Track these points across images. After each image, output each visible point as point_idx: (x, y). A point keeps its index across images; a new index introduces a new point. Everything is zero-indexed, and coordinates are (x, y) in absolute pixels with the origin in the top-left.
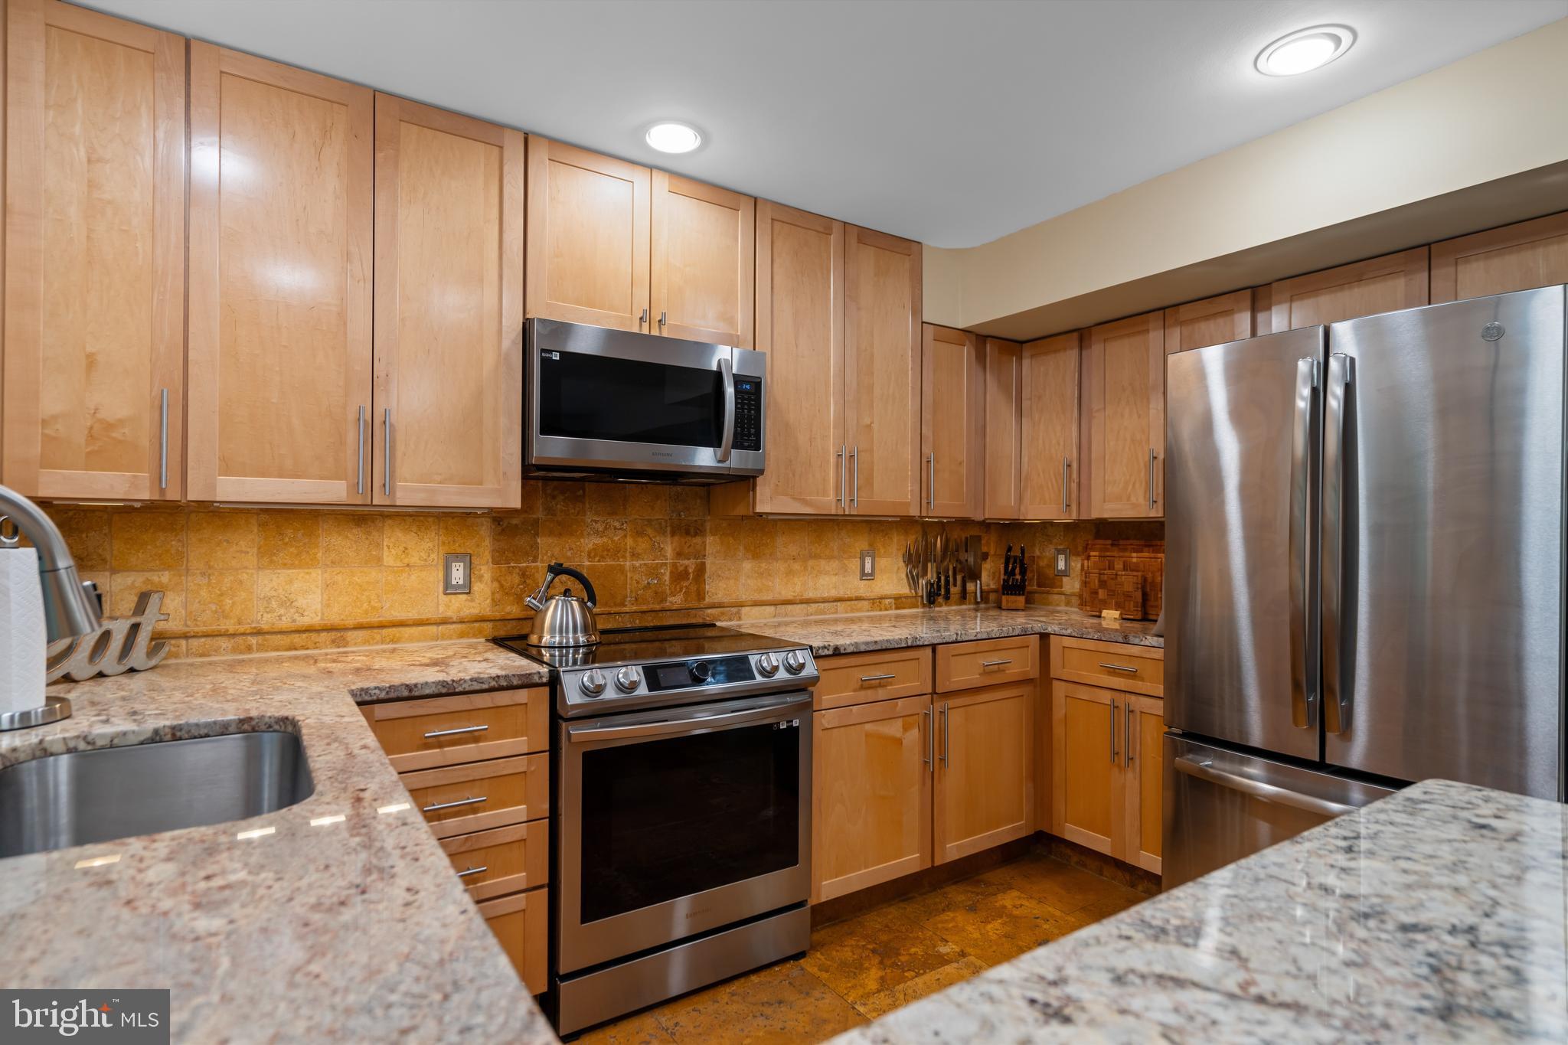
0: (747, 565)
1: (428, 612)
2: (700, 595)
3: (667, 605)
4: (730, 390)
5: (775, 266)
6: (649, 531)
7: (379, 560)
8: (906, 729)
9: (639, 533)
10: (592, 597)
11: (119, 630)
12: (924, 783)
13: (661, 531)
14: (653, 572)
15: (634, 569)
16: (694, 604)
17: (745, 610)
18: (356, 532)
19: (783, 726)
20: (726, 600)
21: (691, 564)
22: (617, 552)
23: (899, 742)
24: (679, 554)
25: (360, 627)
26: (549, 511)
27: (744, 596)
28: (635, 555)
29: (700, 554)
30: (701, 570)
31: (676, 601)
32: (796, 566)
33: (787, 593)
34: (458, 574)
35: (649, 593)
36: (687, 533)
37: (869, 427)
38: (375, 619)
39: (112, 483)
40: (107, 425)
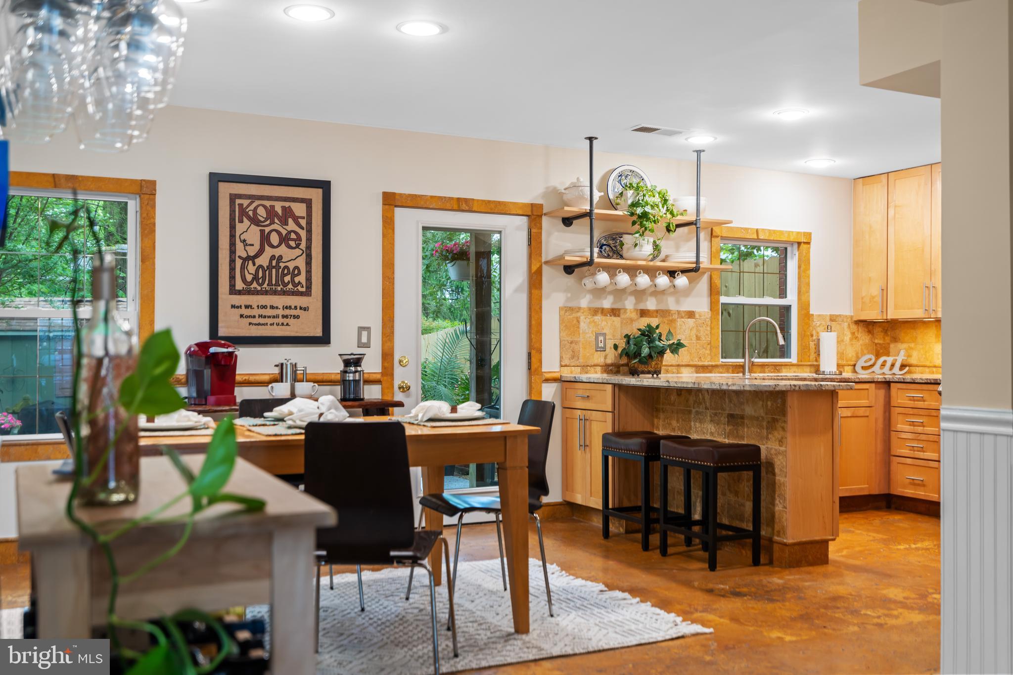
39: (873, 315)
40: (873, 297)
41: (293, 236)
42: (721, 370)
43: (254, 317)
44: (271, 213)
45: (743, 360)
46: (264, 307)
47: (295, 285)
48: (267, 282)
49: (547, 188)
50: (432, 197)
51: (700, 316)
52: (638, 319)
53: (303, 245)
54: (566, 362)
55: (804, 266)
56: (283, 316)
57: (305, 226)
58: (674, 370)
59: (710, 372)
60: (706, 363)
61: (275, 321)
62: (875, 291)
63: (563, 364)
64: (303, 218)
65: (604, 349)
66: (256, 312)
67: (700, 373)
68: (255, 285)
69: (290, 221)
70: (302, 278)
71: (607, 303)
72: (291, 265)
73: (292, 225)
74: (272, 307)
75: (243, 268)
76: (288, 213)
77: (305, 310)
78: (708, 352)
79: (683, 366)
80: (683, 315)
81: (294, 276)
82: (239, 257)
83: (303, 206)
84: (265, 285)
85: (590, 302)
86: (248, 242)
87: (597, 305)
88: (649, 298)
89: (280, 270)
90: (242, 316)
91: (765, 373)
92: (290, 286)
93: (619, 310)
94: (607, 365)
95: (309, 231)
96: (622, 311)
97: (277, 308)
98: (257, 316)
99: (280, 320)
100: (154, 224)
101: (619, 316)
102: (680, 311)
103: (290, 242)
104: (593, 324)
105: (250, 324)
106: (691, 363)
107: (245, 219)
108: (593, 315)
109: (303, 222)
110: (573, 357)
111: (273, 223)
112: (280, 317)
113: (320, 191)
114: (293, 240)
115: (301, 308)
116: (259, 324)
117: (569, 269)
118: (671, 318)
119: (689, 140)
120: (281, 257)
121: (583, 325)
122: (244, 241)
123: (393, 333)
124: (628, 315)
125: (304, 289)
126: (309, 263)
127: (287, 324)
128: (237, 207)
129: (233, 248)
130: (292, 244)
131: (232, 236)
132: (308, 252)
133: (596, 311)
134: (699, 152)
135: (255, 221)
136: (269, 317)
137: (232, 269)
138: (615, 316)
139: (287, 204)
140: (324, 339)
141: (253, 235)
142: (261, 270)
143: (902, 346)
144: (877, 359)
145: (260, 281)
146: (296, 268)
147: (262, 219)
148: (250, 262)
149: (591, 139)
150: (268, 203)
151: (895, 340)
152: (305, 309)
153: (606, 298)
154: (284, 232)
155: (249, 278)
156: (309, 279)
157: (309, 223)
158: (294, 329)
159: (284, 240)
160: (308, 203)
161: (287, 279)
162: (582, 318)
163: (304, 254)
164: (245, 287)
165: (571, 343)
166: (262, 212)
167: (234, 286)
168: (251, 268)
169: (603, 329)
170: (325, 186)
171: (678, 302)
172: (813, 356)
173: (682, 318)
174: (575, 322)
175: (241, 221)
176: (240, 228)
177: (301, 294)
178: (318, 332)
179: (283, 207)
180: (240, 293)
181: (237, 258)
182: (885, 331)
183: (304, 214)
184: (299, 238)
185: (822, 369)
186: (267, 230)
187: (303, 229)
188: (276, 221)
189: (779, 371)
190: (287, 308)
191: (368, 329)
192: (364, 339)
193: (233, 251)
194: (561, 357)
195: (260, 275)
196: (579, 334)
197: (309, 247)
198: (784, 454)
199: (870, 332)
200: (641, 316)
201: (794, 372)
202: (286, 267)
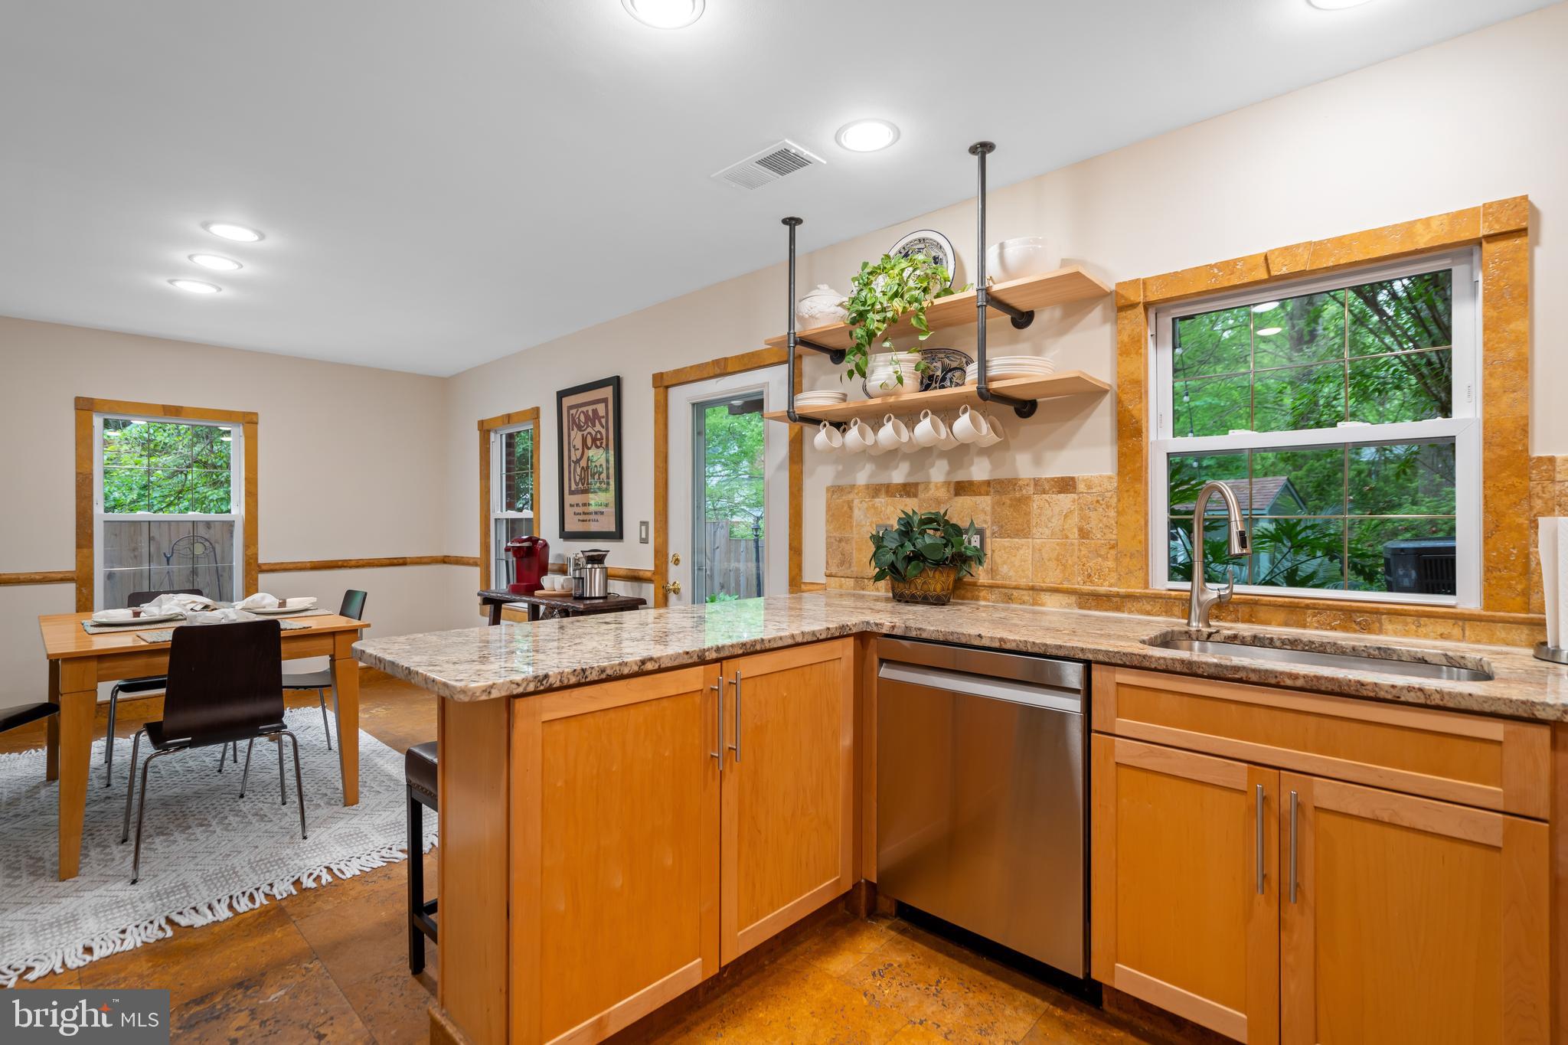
41: (599, 436)
42: (1148, 607)
43: (581, 514)
44: (587, 417)
45: (1187, 585)
46: (585, 505)
47: (600, 482)
48: (586, 482)
50: (691, 367)
51: (1089, 487)
52: (950, 499)
53: (604, 445)
54: (834, 570)
57: (605, 425)
58: (1026, 598)
59: (1118, 609)
60: (1103, 589)
61: (592, 517)
63: (830, 572)
64: (605, 417)
66: (582, 509)
67: (1089, 609)
68: (579, 485)
69: (597, 422)
70: (604, 476)
71: (898, 475)
72: (598, 464)
73: (598, 427)
74: (589, 504)
75: (575, 470)
76: (596, 415)
78: (1111, 564)
79: (1043, 590)
80: (1047, 488)
81: (599, 474)
82: (572, 461)
83: (603, 406)
84: (584, 485)
86: (577, 447)
88: (976, 460)
89: (593, 469)
90: (574, 513)
91: (1304, 626)
92: (598, 484)
93: (917, 484)
95: (607, 430)
96: (921, 488)
97: (592, 505)
101: (915, 496)
102: (1040, 479)
103: (597, 442)
104: (873, 510)
105: (578, 520)
106: (1066, 585)
107: (575, 427)
108: (873, 497)
109: (604, 421)
110: (842, 563)
111: (589, 426)
112: (594, 513)
113: (612, 388)
114: (598, 439)
115: (604, 504)
116: (583, 521)
118: (1018, 495)
120: (592, 457)
121: (857, 514)
122: (575, 446)
123: (666, 527)
124: (933, 492)
125: (605, 486)
126: (608, 460)
128: (571, 417)
129: (570, 454)
130: (599, 443)
131: (569, 443)
132: (607, 449)
134: (983, 149)
135: (580, 427)
136: (588, 513)
137: (570, 473)
138: (909, 496)
139: (594, 407)
140: (617, 534)
141: (579, 440)
142: (582, 471)
145: (583, 481)
146: (601, 466)
147: (582, 425)
148: (577, 465)
149: (791, 222)
150: (585, 409)
152: (607, 505)
153: (896, 467)
155: (578, 479)
156: (608, 476)
157: (607, 422)
158: (601, 524)
159: (594, 440)
160: (607, 401)
161: (596, 477)
162: (856, 502)
163: (605, 452)
164: (576, 487)
165: (840, 541)
166: (583, 418)
167: (570, 487)
168: (579, 471)
169: (889, 518)
170: (615, 382)
171: (1038, 461)
173: (1044, 492)
174: (846, 508)
175: (573, 429)
176: (573, 434)
177: (604, 491)
178: (613, 528)
179: (593, 410)
180: (574, 493)
183: (604, 414)
184: (602, 437)
186: (585, 433)
187: (604, 427)
188: (590, 424)
189: (1365, 628)
190: (596, 504)
191: (646, 523)
192: (644, 535)
193: (570, 457)
194: (829, 563)
195: (582, 475)
196: (852, 527)
197: (607, 445)
200: (957, 494)
201: (1442, 636)
202: (595, 466)
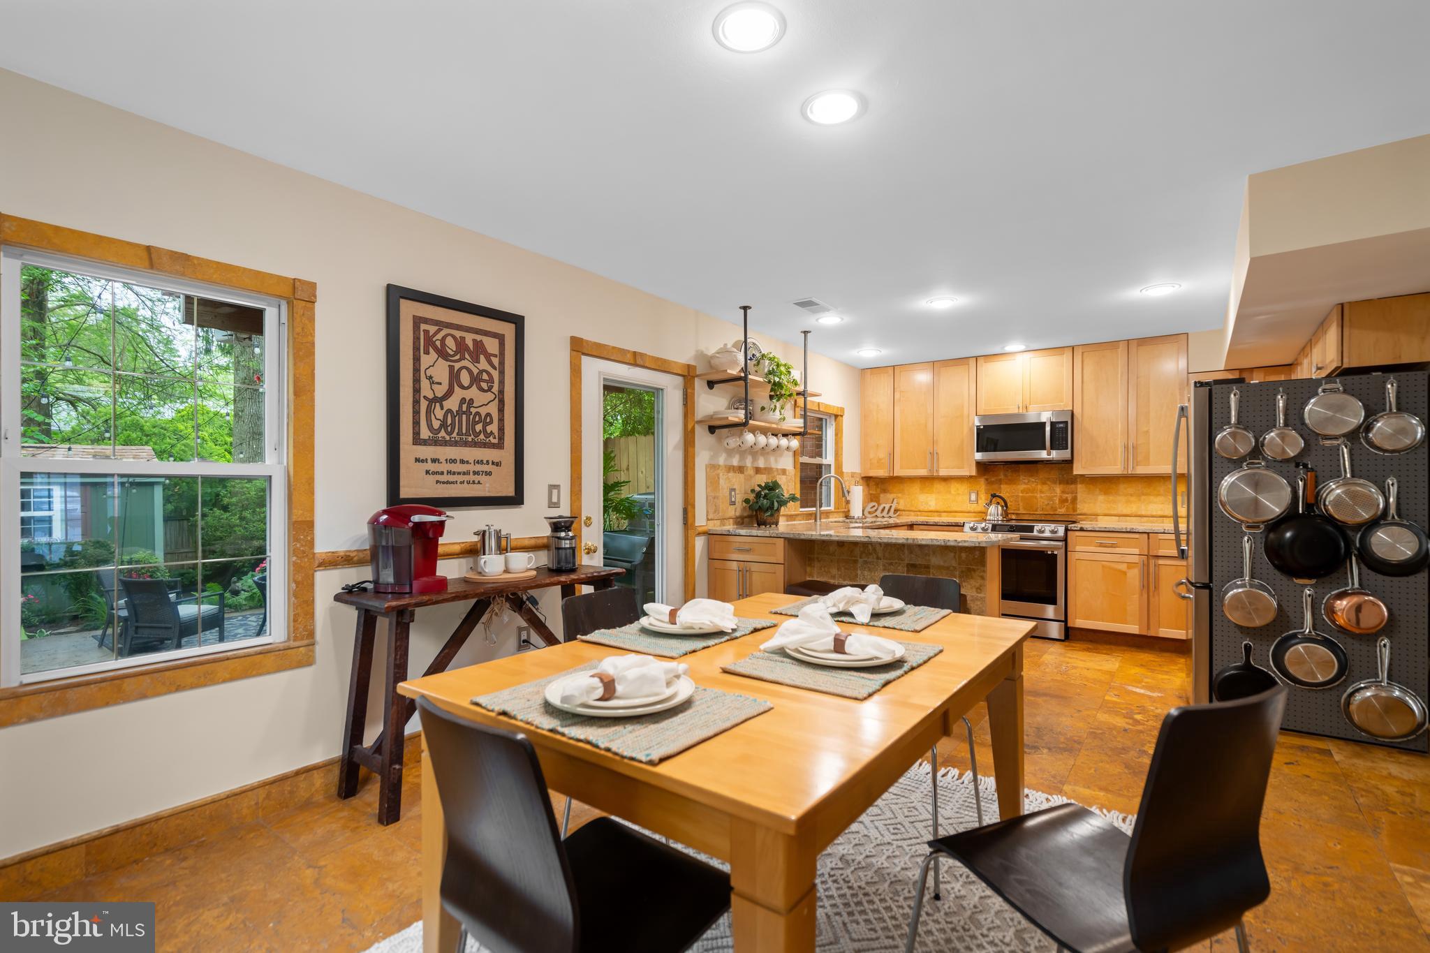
0: (1101, 498)
1: (964, 508)
2: (1074, 509)
3: (1057, 512)
4: (1048, 429)
5: (1085, 371)
6: (1048, 483)
7: (950, 492)
8: (1128, 568)
9: (1044, 483)
10: (1006, 506)
11: (887, 507)
12: (1141, 595)
13: (1055, 483)
14: (1051, 499)
15: (1041, 497)
16: (1071, 513)
17: (1099, 517)
18: (943, 484)
19: (1050, 553)
20: (1089, 512)
21: (1069, 497)
22: (1033, 491)
23: (1125, 573)
24: (1063, 492)
25: (945, 512)
26: (1006, 476)
27: (1099, 512)
28: (1041, 492)
29: (1075, 492)
30: (1074, 500)
31: (1062, 511)
32: (1133, 499)
33: (1125, 511)
34: (973, 497)
35: (1048, 507)
36: (1067, 483)
37: (1147, 432)
38: (949, 510)
39: (881, 473)
40: (880, 460)
41: (485, 376)
42: (800, 518)
43: (442, 473)
44: (461, 345)
46: (453, 461)
47: (488, 435)
48: (456, 430)
49: (697, 351)
51: (790, 473)
53: (495, 389)
54: (711, 516)
55: (838, 433)
56: (475, 473)
57: (497, 366)
59: (794, 520)
60: (793, 513)
61: (466, 478)
62: (883, 454)
63: (710, 518)
64: (495, 356)
65: (733, 503)
66: (444, 467)
67: (789, 521)
68: (443, 433)
69: (482, 358)
70: (493, 428)
71: (735, 461)
72: (483, 411)
73: (483, 364)
74: (462, 462)
75: (429, 411)
76: (479, 348)
77: (497, 466)
80: (780, 472)
81: (486, 424)
82: (425, 397)
83: (496, 341)
84: (455, 435)
85: (725, 461)
86: (436, 379)
87: (729, 463)
88: (758, 456)
89: (471, 417)
90: (427, 472)
92: (482, 436)
93: (743, 467)
94: (737, 518)
95: (502, 373)
96: (745, 468)
97: (468, 462)
98: (445, 473)
99: (472, 477)
100: (313, 344)
101: (744, 473)
102: (778, 469)
103: (482, 383)
104: (728, 480)
105: (437, 482)
107: (431, 350)
108: (728, 472)
109: (496, 361)
110: (715, 511)
111: (462, 358)
112: (471, 473)
113: (513, 326)
114: (485, 381)
115: (493, 463)
116: (448, 482)
117: (712, 429)
119: (820, 321)
120: (471, 401)
121: (722, 482)
122: (431, 377)
123: (581, 491)
124: (749, 472)
125: (496, 441)
126: (501, 410)
127: (479, 483)
128: (422, 333)
129: (417, 386)
130: (484, 385)
131: (416, 370)
132: (501, 396)
133: (731, 469)
134: (806, 333)
135: (443, 354)
136: (459, 473)
137: (416, 413)
138: (742, 472)
139: (478, 338)
140: (516, 499)
141: (441, 371)
142: (449, 415)
143: (891, 496)
144: (879, 504)
145: (449, 429)
146: (488, 415)
147: (452, 353)
148: (438, 404)
149: (745, 308)
150: (458, 334)
151: (885, 491)
152: (498, 464)
153: (735, 457)
154: (475, 371)
155: (436, 424)
156: (501, 429)
158: (486, 488)
159: (476, 380)
160: (501, 338)
161: (479, 427)
162: (721, 474)
163: (497, 399)
164: (432, 435)
165: (714, 497)
166: (450, 343)
167: (418, 433)
168: (439, 413)
169: (734, 484)
170: (517, 321)
172: (844, 504)
173: (779, 474)
174: (716, 478)
175: (427, 353)
176: (426, 360)
177: (493, 446)
178: (510, 491)
179: (474, 341)
180: (425, 443)
181: (422, 398)
182: (877, 484)
183: (497, 352)
184: (491, 380)
185: (852, 514)
186: (457, 366)
187: (495, 368)
188: (467, 356)
190: (478, 462)
191: (557, 487)
192: (555, 499)
193: (417, 390)
194: (707, 512)
195: (449, 421)
196: (719, 489)
197: (501, 392)
198: (983, 600)
199: (868, 485)
200: (759, 473)
202: (477, 413)
